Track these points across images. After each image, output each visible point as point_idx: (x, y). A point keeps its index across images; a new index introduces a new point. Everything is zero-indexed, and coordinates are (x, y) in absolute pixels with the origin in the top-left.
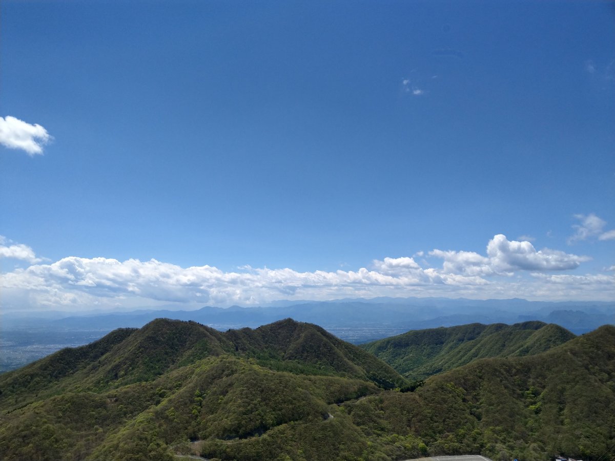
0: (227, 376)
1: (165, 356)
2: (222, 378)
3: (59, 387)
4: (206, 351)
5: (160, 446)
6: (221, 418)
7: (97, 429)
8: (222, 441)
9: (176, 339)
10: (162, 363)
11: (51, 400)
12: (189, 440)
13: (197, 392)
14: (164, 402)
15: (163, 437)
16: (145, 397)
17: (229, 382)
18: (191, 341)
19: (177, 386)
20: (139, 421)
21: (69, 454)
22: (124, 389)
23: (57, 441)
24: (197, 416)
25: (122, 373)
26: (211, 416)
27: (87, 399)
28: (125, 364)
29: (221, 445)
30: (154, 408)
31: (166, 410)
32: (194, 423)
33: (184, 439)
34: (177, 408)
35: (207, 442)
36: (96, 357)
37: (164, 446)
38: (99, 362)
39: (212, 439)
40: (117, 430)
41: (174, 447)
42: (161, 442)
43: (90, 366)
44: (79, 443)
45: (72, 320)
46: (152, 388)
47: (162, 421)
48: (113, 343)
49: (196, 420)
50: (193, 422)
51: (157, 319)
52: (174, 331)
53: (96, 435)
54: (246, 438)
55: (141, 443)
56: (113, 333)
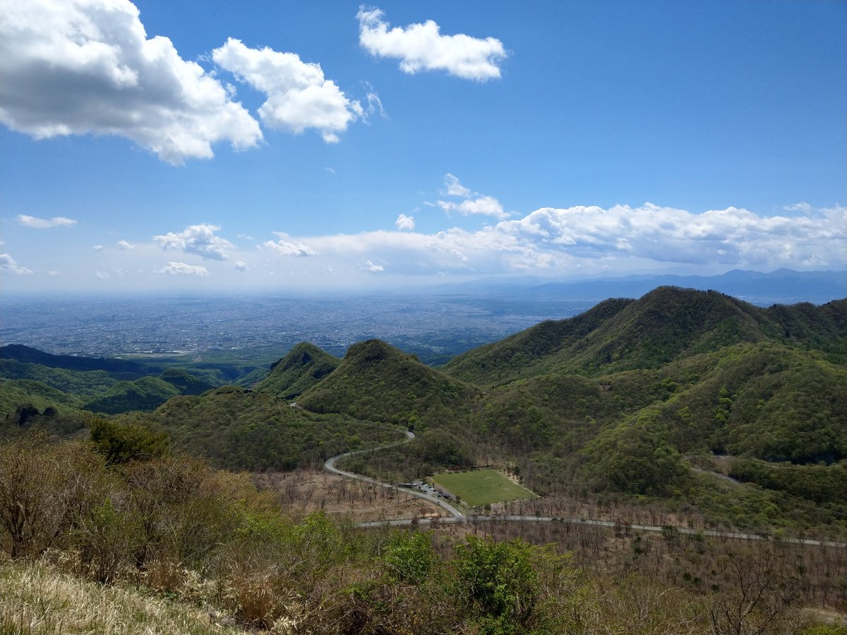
0: (772, 372)
1: (674, 338)
2: (763, 374)
3: (542, 365)
4: (735, 335)
5: (671, 453)
6: (761, 430)
7: (589, 420)
8: (762, 461)
9: (689, 315)
10: (669, 346)
11: (535, 379)
12: (711, 452)
13: (723, 390)
14: (675, 398)
15: (675, 443)
16: (648, 389)
17: (774, 382)
18: (713, 319)
19: (692, 379)
20: (642, 417)
21: (559, 443)
22: (619, 376)
23: (545, 426)
24: (723, 423)
25: (616, 355)
26: (745, 425)
27: (576, 383)
28: (619, 344)
29: (762, 467)
30: (659, 404)
31: (677, 409)
32: (717, 431)
33: (704, 449)
34: (693, 409)
35: (740, 460)
36: (582, 334)
37: (676, 454)
38: (587, 340)
39: (748, 458)
40: (613, 424)
41: (690, 457)
42: (671, 448)
43: (577, 343)
44: (570, 433)
45: (551, 287)
46: (657, 378)
47: (673, 423)
48: (603, 316)
49: (721, 427)
50: (717, 429)
51: (660, 287)
52: (686, 304)
53: (588, 427)
54: (803, 464)
55: (645, 445)
56: (602, 304)
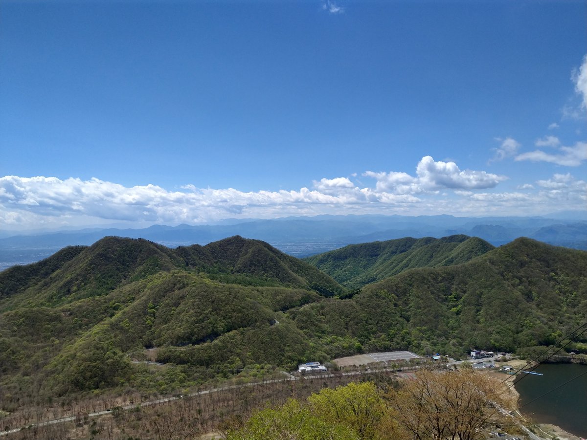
0: (179, 289)
1: (117, 272)
2: (174, 291)
3: (11, 303)
4: (157, 267)
5: (117, 354)
6: (174, 327)
7: (53, 341)
8: (175, 347)
9: (127, 256)
10: (114, 278)
11: (4, 315)
12: (144, 348)
13: (150, 304)
14: (119, 314)
15: (119, 346)
16: (99, 310)
17: (181, 295)
18: (142, 257)
19: (130, 300)
20: (95, 331)
21: (27, 365)
22: (77, 303)
23: (14, 353)
24: (151, 326)
25: (75, 288)
26: (164, 326)
27: (41, 313)
28: (77, 280)
29: (175, 351)
30: (108, 320)
31: (120, 321)
32: (148, 332)
33: (139, 347)
34: (131, 320)
35: (162, 349)
36: (47, 274)
37: (121, 353)
38: (51, 279)
39: (167, 347)
40: (73, 341)
41: (130, 354)
42: (117, 350)
43: (42, 282)
44: (37, 354)
45: (18, 239)
46: (105, 302)
47: (118, 332)
48: (63, 260)
49: (150, 329)
50: (148, 331)
51: (106, 237)
52: (124, 248)
53: (53, 346)
54: (198, 344)
55: (98, 352)
56: (62, 251)
